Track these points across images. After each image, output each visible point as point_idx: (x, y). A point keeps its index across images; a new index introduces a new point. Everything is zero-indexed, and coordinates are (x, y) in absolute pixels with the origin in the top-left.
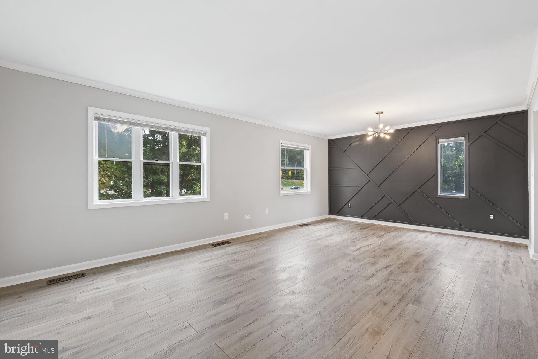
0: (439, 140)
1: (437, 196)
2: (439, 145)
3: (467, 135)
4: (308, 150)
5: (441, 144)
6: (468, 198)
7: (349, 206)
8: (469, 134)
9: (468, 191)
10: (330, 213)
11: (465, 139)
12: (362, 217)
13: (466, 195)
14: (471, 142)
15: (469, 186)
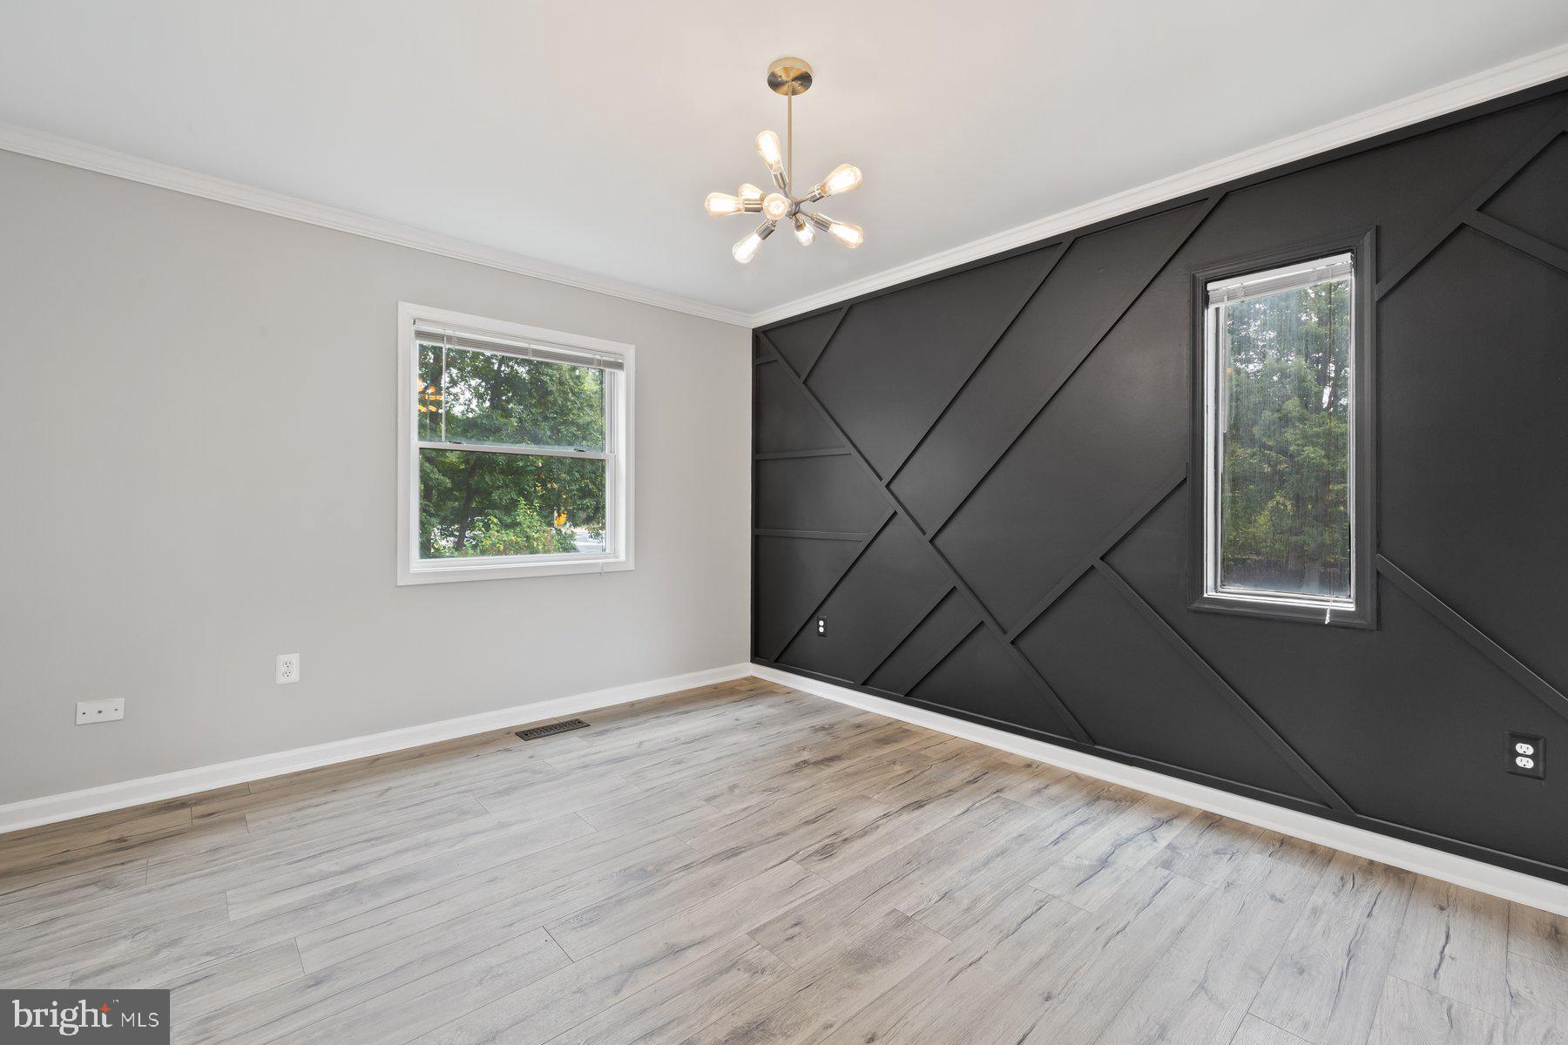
0: (1210, 286)
1: (1196, 605)
2: (1210, 314)
3: (1367, 241)
4: (619, 366)
5: (1222, 306)
6: (1368, 620)
7: (821, 630)
8: (1378, 229)
9: (1370, 580)
10: (758, 656)
11: (1357, 266)
12: (866, 683)
13: (1358, 602)
14: (1389, 281)
15: (1379, 547)
